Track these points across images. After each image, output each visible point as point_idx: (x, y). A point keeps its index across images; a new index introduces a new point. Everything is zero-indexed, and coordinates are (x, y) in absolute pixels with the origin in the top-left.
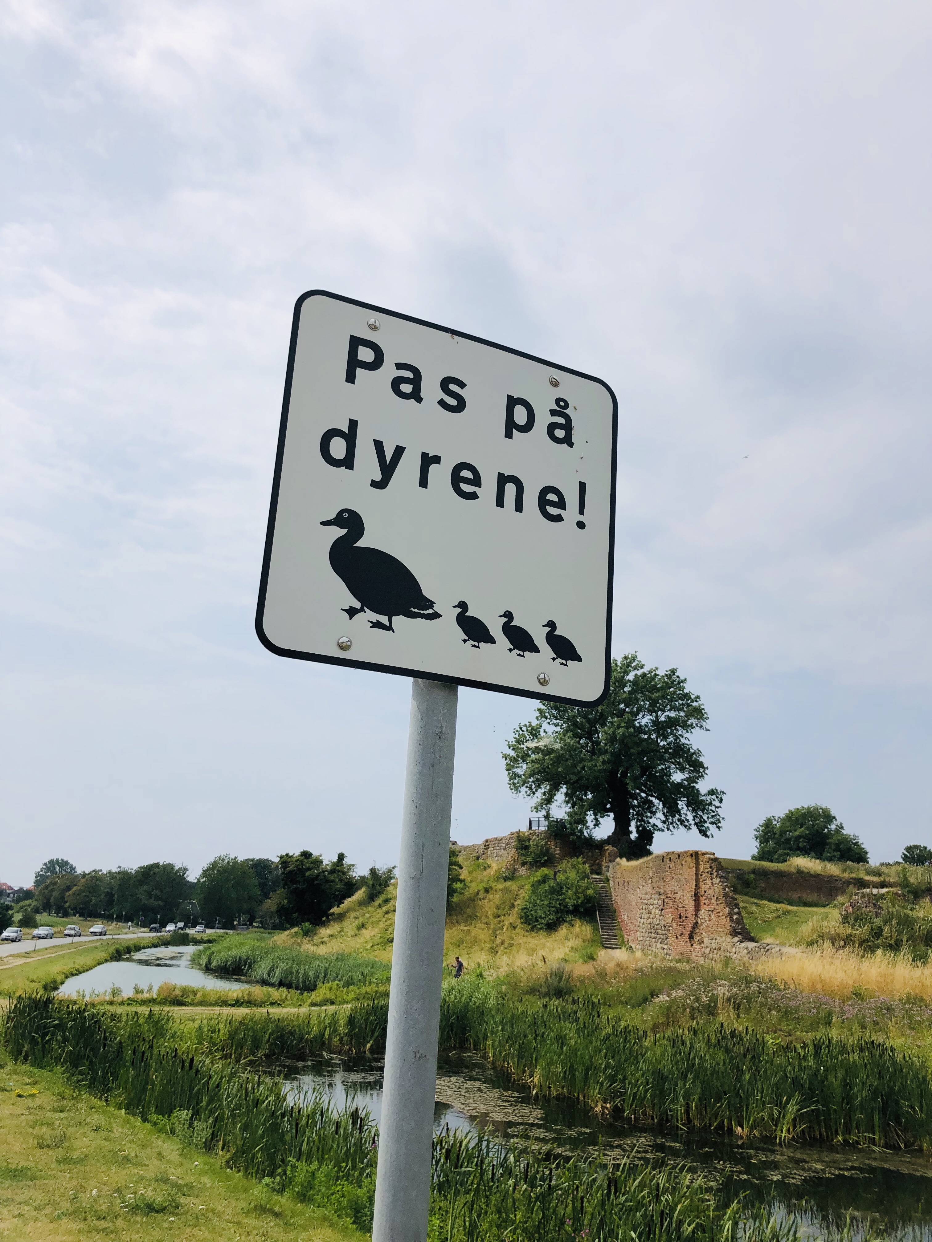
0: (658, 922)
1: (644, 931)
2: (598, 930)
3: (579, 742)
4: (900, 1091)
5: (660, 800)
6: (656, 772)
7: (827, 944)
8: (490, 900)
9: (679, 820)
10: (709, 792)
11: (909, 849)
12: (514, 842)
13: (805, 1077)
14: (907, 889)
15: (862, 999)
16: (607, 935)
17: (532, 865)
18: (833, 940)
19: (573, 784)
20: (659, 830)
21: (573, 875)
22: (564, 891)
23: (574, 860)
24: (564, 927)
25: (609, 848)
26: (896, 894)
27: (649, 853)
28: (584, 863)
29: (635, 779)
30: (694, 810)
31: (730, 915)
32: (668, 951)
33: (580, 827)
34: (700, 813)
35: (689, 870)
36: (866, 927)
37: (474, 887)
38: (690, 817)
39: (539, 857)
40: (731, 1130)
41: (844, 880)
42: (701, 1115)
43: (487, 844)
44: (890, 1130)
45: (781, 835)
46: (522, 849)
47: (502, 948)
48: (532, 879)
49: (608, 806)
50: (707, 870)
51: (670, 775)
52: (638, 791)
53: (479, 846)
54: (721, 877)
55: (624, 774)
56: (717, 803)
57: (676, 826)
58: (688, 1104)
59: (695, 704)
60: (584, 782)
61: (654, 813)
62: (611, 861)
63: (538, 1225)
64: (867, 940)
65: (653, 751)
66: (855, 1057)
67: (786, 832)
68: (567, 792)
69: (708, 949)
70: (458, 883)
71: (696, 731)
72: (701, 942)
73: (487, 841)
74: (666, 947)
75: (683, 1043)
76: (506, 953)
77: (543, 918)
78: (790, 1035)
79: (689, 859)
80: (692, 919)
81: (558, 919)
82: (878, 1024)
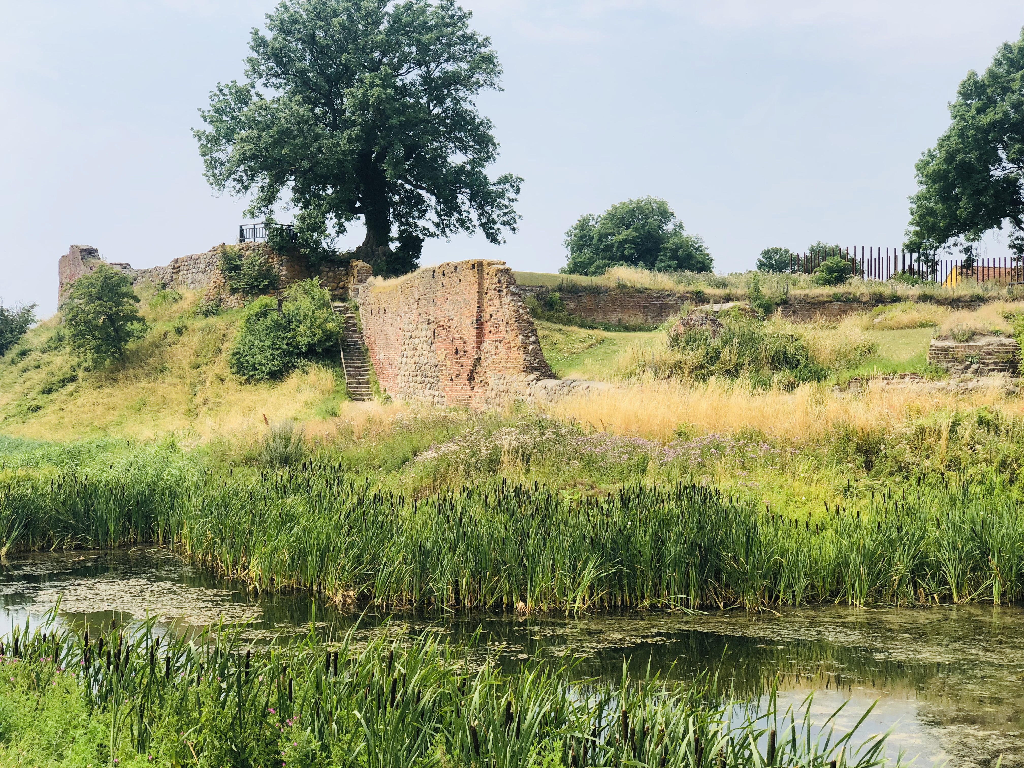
0: (426, 361)
1: (407, 374)
2: (342, 376)
3: (312, 110)
4: (722, 542)
5: (432, 193)
6: (427, 153)
7: (649, 374)
8: (184, 345)
9: (458, 220)
10: (500, 179)
11: (767, 254)
12: (218, 261)
13: (607, 535)
14: (758, 302)
15: (688, 439)
16: (357, 383)
17: (245, 292)
18: (657, 369)
19: (305, 173)
20: (431, 235)
21: (306, 304)
22: (294, 326)
23: (308, 283)
24: (293, 375)
25: (359, 264)
26: (743, 310)
27: (416, 267)
28: (322, 286)
29: (396, 163)
30: (480, 207)
31: (525, 344)
32: (440, 399)
33: (315, 235)
34: (488, 209)
35: (469, 288)
36: (700, 350)
37: (160, 328)
38: (474, 215)
39: (256, 280)
40: (511, 607)
41: (678, 295)
42: (474, 591)
43: (177, 267)
44: (708, 588)
45: (600, 240)
46: (230, 270)
47: (205, 408)
48: (246, 313)
49: (358, 204)
50: (494, 286)
51: (446, 157)
52: (400, 181)
53: (165, 269)
54: (513, 294)
55: (381, 157)
56: (511, 194)
57: (454, 229)
58: (457, 581)
59: (483, 50)
60: (320, 170)
61: (423, 213)
62: (360, 282)
63: (232, 723)
64: (701, 367)
65: (422, 121)
66: (670, 506)
67: (606, 235)
68: (296, 185)
69: (494, 392)
70: (135, 322)
71: (485, 91)
72: (484, 383)
73: (176, 261)
74: (436, 393)
75: (452, 507)
76: (210, 415)
77: (264, 365)
78: (593, 488)
79: (469, 272)
80: (472, 352)
81: (285, 365)
82: (704, 466)
